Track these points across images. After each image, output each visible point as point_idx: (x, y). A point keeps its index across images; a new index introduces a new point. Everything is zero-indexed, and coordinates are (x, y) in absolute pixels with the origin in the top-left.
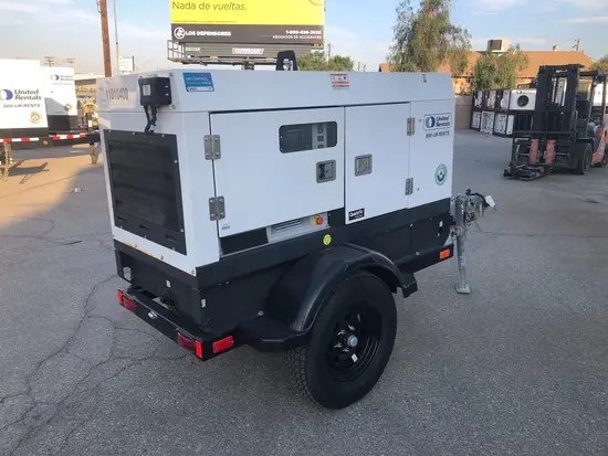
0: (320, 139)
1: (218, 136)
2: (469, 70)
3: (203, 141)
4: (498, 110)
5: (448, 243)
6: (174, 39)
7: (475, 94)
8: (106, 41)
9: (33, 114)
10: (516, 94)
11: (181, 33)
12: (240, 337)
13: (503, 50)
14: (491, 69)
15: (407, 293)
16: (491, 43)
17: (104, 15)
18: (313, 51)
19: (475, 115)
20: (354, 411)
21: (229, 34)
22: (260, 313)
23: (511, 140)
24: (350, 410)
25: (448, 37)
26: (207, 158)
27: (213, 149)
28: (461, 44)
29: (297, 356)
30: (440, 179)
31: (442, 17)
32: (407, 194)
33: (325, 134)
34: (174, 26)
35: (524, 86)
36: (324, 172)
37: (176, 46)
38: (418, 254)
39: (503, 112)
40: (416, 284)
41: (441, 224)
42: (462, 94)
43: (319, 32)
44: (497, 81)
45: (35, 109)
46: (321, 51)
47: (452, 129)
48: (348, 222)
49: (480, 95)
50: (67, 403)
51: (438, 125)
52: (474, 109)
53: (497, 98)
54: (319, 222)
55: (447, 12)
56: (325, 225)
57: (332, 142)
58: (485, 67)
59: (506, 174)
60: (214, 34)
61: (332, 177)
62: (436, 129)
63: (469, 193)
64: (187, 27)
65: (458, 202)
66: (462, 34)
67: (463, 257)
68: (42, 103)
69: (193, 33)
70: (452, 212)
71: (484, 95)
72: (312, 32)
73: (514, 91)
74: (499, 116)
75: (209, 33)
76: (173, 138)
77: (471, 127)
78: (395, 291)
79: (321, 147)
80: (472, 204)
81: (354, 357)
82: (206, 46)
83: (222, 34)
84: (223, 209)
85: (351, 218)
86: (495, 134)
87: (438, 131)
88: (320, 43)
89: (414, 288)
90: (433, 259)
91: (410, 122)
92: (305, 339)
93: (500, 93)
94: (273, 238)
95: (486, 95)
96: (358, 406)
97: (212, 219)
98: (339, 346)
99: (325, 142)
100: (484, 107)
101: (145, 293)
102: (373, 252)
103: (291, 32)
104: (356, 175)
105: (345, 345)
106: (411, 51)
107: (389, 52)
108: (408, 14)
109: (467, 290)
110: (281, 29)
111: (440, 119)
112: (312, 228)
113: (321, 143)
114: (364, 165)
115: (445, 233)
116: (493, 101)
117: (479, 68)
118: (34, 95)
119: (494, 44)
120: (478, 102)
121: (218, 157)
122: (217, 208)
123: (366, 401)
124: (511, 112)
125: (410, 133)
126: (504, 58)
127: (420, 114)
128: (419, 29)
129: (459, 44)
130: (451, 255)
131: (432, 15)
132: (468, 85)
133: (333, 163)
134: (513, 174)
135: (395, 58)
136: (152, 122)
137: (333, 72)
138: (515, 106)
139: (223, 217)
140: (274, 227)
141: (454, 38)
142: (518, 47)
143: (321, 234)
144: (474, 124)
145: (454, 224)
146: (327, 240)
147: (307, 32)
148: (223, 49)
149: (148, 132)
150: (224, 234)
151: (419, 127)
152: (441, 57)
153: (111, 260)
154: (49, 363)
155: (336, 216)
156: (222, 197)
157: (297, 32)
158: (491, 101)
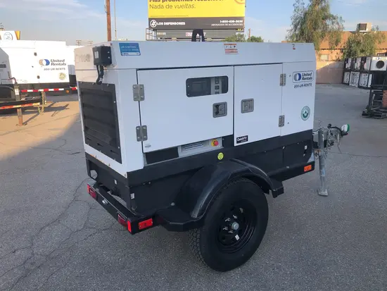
0: (217, 88)
1: (143, 85)
2: (342, 44)
3: (132, 88)
4: (362, 70)
5: (311, 160)
6: (150, 28)
7: (346, 60)
8: (109, 30)
9: (61, 74)
10: (375, 59)
11: (154, 24)
12: (157, 219)
13: (367, 30)
14: (359, 43)
15: (275, 195)
16: (360, 25)
17: (108, 14)
18: (237, 33)
19: (346, 74)
20: (235, 274)
21: (184, 23)
22: (173, 204)
23: (369, 91)
24: (232, 273)
25: (328, 22)
26: (135, 100)
27: (139, 94)
28: (337, 26)
29: (195, 235)
30: (305, 116)
31: (324, 9)
32: (280, 126)
33: (220, 85)
34: (150, 19)
35: (382, 55)
36: (219, 110)
37: (151, 32)
38: (288, 167)
39: (366, 72)
40: (283, 188)
41: (306, 147)
42: (338, 60)
43: (242, 21)
44: (362, 51)
45: (62, 71)
46: (242, 33)
47: (314, 82)
48: (236, 144)
49: (350, 60)
50: (53, 255)
51: (304, 79)
52: (345, 70)
53: (361, 63)
54: (216, 144)
55: (328, 6)
56: (220, 146)
57: (225, 90)
58: (354, 41)
59: (364, 114)
60: (175, 24)
61: (225, 114)
62: (302, 82)
63: (330, 126)
64: (158, 20)
65: (320, 133)
66: (339, 20)
67: (323, 170)
68: (66, 67)
69: (162, 24)
70: (316, 140)
71: (352, 61)
72: (237, 21)
73: (374, 58)
74: (363, 75)
75: (171, 24)
76: (113, 86)
77: (343, 83)
78: (268, 193)
79: (216, 93)
80: (332, 134)
81: (237, 237)
82: (170, 32)
83: (180, 23)
84: (146, 134)
85: (238, 142)
86: (360, 87)
87: (303, 83)
88: (242, 28)
89: (281, 191)
90: (299, 171)
91: (283, 77)
92: (200, 223)
93: (364, 59)
94: (182, 154)
95: (354, 60)
96: (238, 270)
97: (138, 140)
98: (226, 228)
99: (220, 90)
100: (352, 69)
101: (104, 187)
102: (250, 165)
103: (223, 22)
104: (243, 112)
105: (230, 228)
106: (302, 33)
107: (287, 33)
108: (301, 7)
109: (326, 193)
110: (217, 20)
111: (306, 75)
112: (210, 148)
113: (217, 91)
114: (248, 106)
115: (308, 153)
116: (359, 64)
117: (349, 43)
118: (62, 62)
119: (361, 26)
120: (348, 66)
121: (143, 99)
122: (142, 133)
123: (245, 267)
124: (371, 72)
125: (282, 84)
126: (368, 36)
127: (290, 72)
128: (309, 18)
129: (336, 27)
130: (313, 169)
131: (318, 8)
132: (342, 54)
133: (225, 104)
134: (369, 114)
135: (291, 37)
136: (101, 75)
137: (227, 43)
138: (374, 68)
139: (146, 139)
140: (183, 146)
141: (333, 23)
142: (377, 28)
143: (217, 152)
144: (346, 80)
145: (317, 147)
146: (221, 156)
147: (233, 21)
148: (179, 33)
149: (99, 82)
150: (146, 150)
151: (289, 80)
152: (322, 36)
153: (84, 165)
154: (47, 228)
155: (228, 140)
156: (146, 126)
157: (227, 21)
158: (357, 65)
